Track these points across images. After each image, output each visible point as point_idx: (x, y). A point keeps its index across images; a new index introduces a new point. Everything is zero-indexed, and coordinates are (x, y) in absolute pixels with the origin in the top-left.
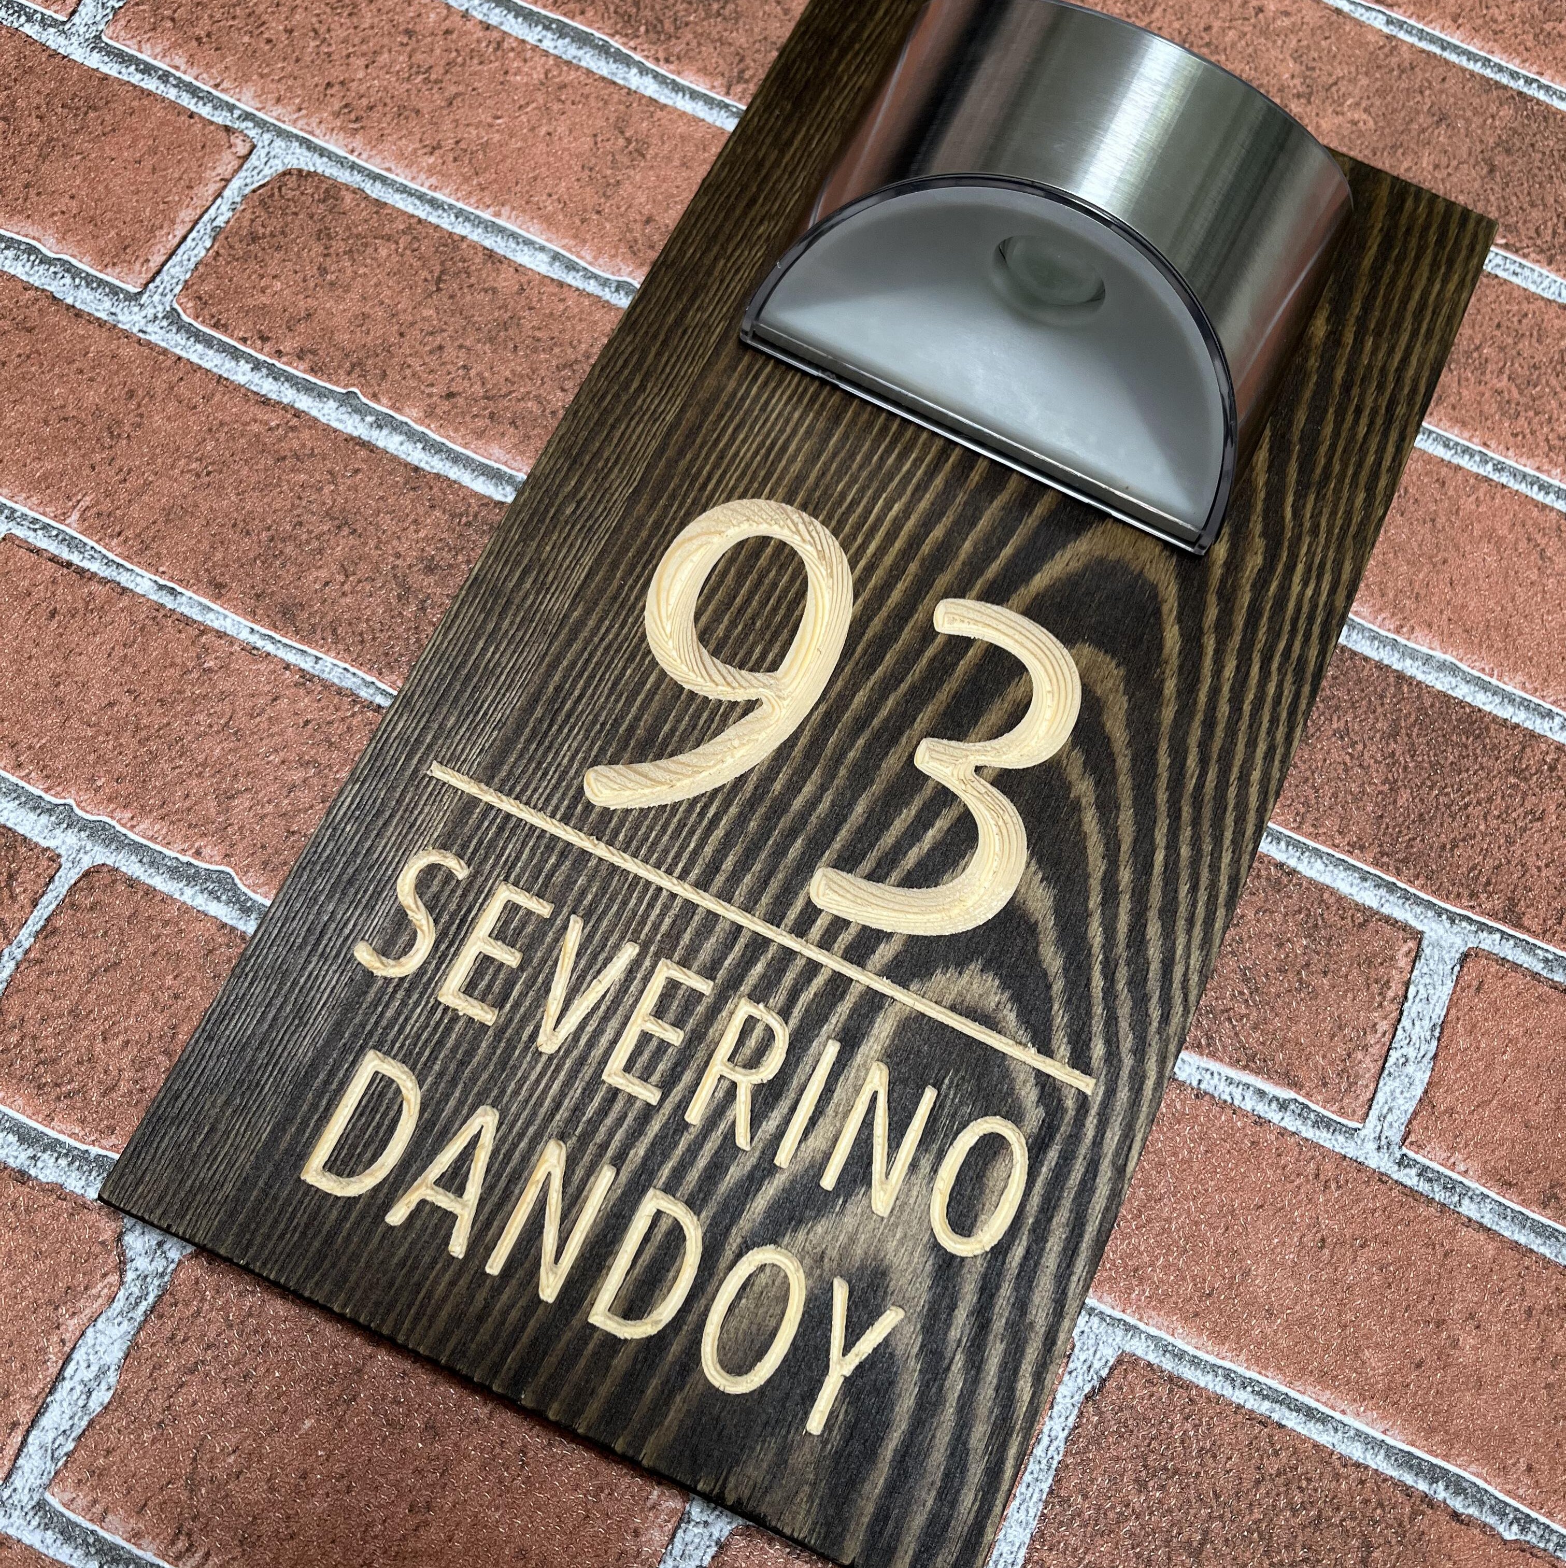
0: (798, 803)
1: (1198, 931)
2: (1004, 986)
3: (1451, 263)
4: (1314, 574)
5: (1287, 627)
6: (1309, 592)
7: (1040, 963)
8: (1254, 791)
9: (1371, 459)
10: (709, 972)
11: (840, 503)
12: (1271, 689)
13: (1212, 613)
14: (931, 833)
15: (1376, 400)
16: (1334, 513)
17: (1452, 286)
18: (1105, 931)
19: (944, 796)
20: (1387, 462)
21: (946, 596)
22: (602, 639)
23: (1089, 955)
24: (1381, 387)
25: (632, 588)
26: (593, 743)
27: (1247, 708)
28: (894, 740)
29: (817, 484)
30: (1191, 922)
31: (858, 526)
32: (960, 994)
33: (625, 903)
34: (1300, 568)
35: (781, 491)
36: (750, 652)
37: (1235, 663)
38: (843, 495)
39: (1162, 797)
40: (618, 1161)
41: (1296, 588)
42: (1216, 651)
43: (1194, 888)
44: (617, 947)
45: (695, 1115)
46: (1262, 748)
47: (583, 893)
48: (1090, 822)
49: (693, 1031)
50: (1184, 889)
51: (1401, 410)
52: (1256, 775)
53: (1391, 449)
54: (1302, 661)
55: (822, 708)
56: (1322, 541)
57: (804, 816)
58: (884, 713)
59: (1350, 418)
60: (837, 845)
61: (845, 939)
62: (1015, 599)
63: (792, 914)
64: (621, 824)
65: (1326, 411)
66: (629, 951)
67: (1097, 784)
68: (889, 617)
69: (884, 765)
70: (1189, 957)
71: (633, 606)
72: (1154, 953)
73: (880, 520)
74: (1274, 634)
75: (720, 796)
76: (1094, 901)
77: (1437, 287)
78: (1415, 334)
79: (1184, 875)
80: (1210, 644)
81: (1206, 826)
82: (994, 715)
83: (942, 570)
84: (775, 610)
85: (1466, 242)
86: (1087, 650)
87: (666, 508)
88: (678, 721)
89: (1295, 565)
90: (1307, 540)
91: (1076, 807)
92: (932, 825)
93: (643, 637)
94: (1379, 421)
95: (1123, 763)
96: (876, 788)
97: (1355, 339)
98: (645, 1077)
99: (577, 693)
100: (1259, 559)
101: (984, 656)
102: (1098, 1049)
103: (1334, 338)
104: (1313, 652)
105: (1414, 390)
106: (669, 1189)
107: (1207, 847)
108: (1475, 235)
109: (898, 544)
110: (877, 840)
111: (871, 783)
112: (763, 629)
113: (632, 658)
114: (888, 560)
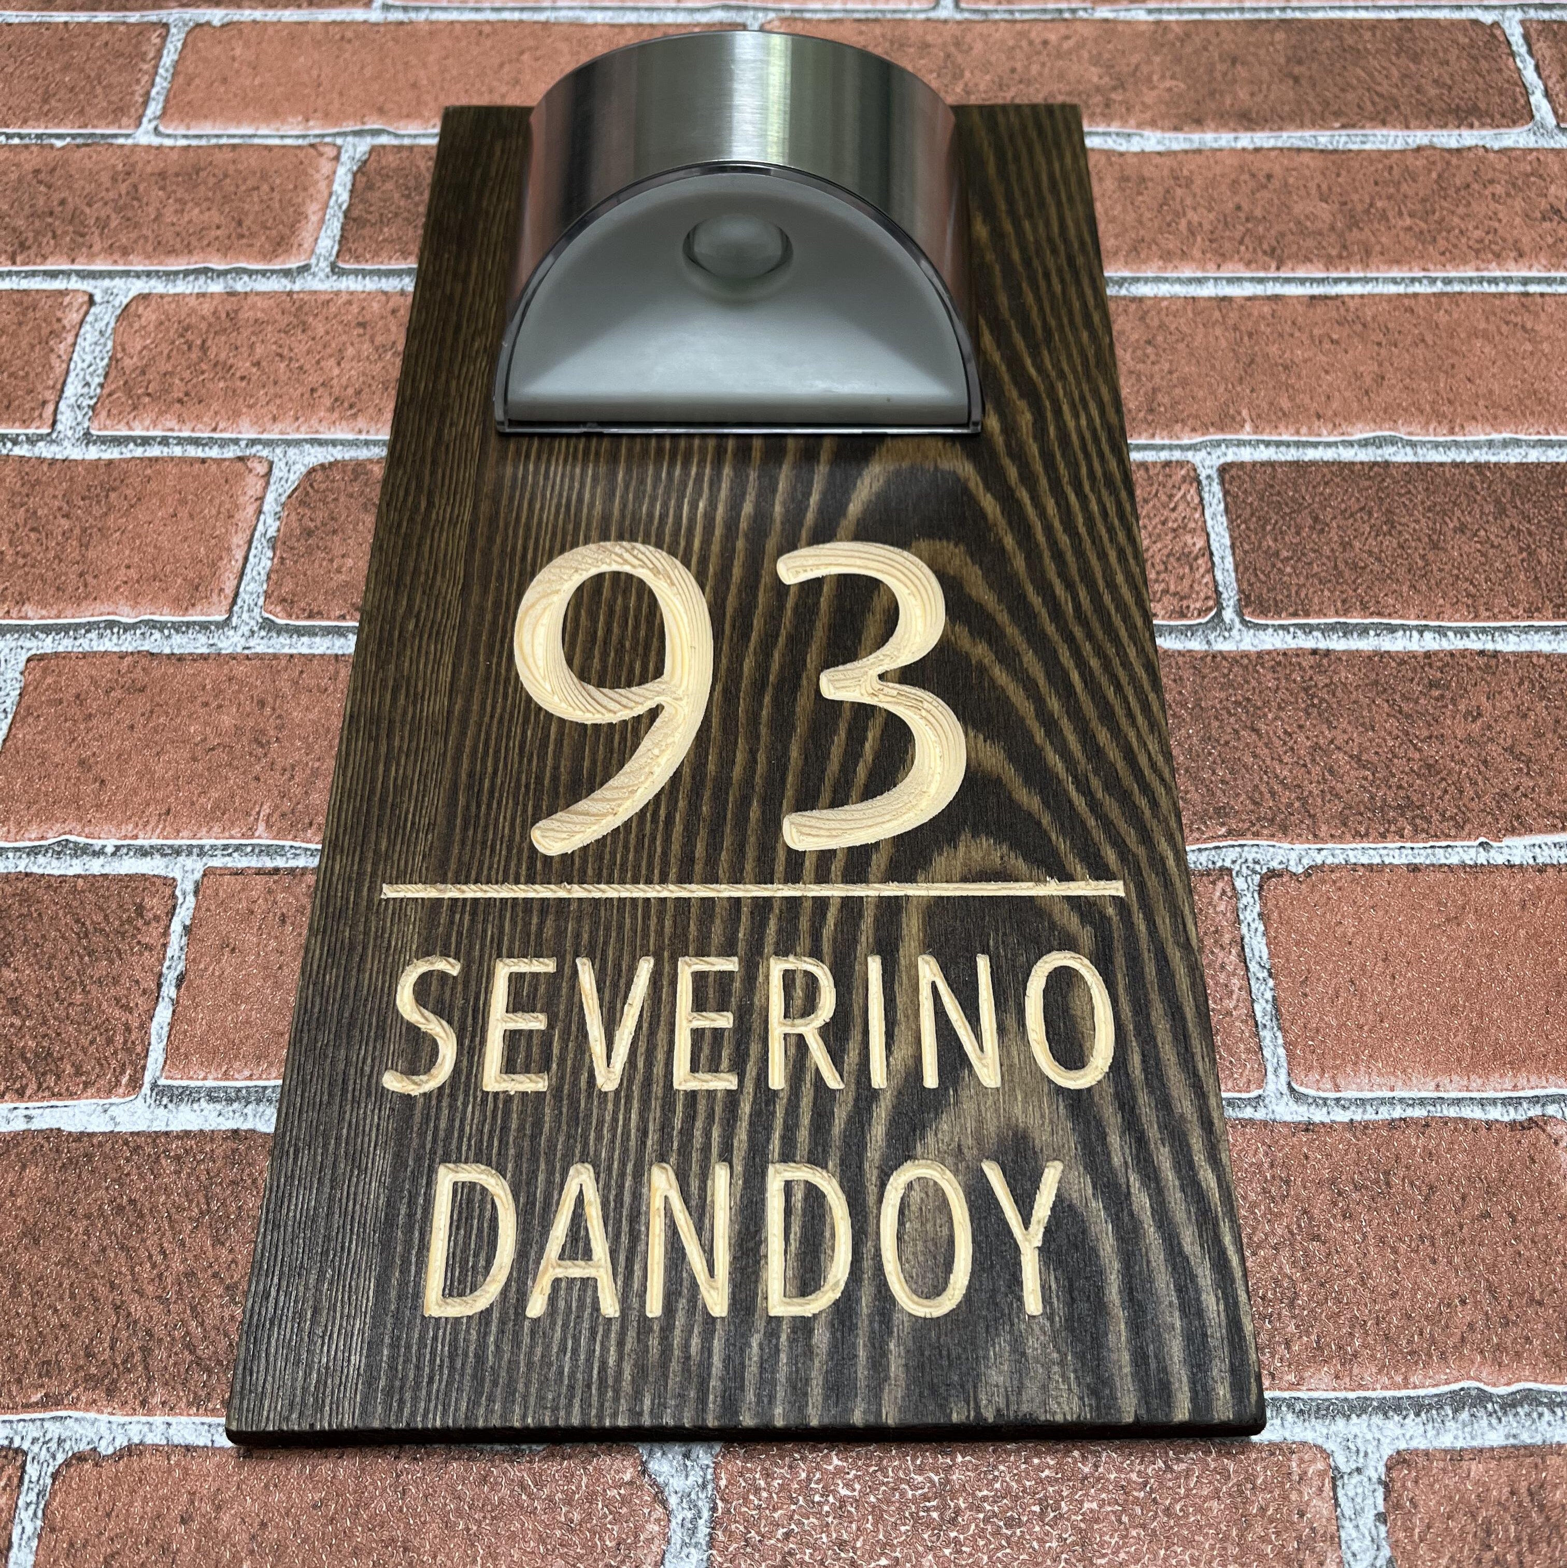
0: (737, 772)
1: (1140, 719)
2: (999, 841)
3: (1058, 145)
4: (1080, 407)
5: (1080, 456)
6: (1084, 422)
7: (1020, 808)
8: (1125, 591)
9: (1077, 305)
10: (727, 951)
11: (650, 521)
12: (1094, 507)
13: (1012, 473)
14: (868, 745)
15: (1056, 262)
16: (1070, 356)
17: (1068, 160)
18: (1062, 756)
19: (863, 712)
20: (1091, 302)
21: (779, 554)
22: (492, 717)
23: (1059, 781)
24: (1054, 251)
25: (499, 664)
26: (525, 806)
27: (1082, 530)
28: (796, 687)
29: (623, 516)
30: (1130, 715)
31: (676, 533)
32: (965, 865)
33: (620, 927)
34: (1066, 408)
35: (594, 534)
36: (631, 671)
37: (1053, 501)
38: (650, 513)
39: (1051, 629)
40: (726, 1156)
41: (1071, 424)
42: (1032, 498)
43: (1119, 688)
44: (632, 969)
45: (777, 1079)
46: (1111, 554)
47: (578, 935)
48: (1000, 676)
49: (740, 1008)
50: (1110, 692)
51: (1080, 260)
52: (1120, 578)
53: (1089, 292)
54: (1108, 477)
55: (719, 687)
56: (1072, 381)
57: (748, 781)
58: (775, 667)
59: (1043, 284)
60: (790, 792)
61: (836, 867)
62: (841, 532)
63: (780, 867)
64: (584, 861)
65: (1020, 287)
66: (645, 967)
67: (990, 644)
68: (740, 591)
69: (798, 709)
70: (1145, 744)
71: (507, 680)
72: (1113, 754)
73: (691, 521)
74: (1073, 466)
75: (663, 798)
76: (1039, 735)
77: (1057, 166)
78: (1059, 204)
79: (1104, 681)
80: (1024, 495)
81: (1100, 634)
82: (872, 629)
83: (766, 536)
84: (636, 627)
85: (1061, 126)
86: (923, 544)
87: (499, 589)
88: (594, 753)
89: (1060, 408)
90: (1059, 386)
91: (982, 670)
92: (865, 739)
93: (529, 699)
94: (1068, 277)
95: (1003, 618)
96: (801, 729)
97: (1013, 227)
98: (714, 1068)
99: (490, 770)
100: (1028, 416)
101: (838, 586)
102: (1110, 855)
103: (997, 234)
104: (1113, 465)
105: (1082, 243)
106: (787, 1157)
107: (1111, 651)
108: (1065, 119)
109: (718, 532)
110: (823, 771)
111: (794, 728)
112: (634, 649)
113: (526, 721)
114: (715, 548)
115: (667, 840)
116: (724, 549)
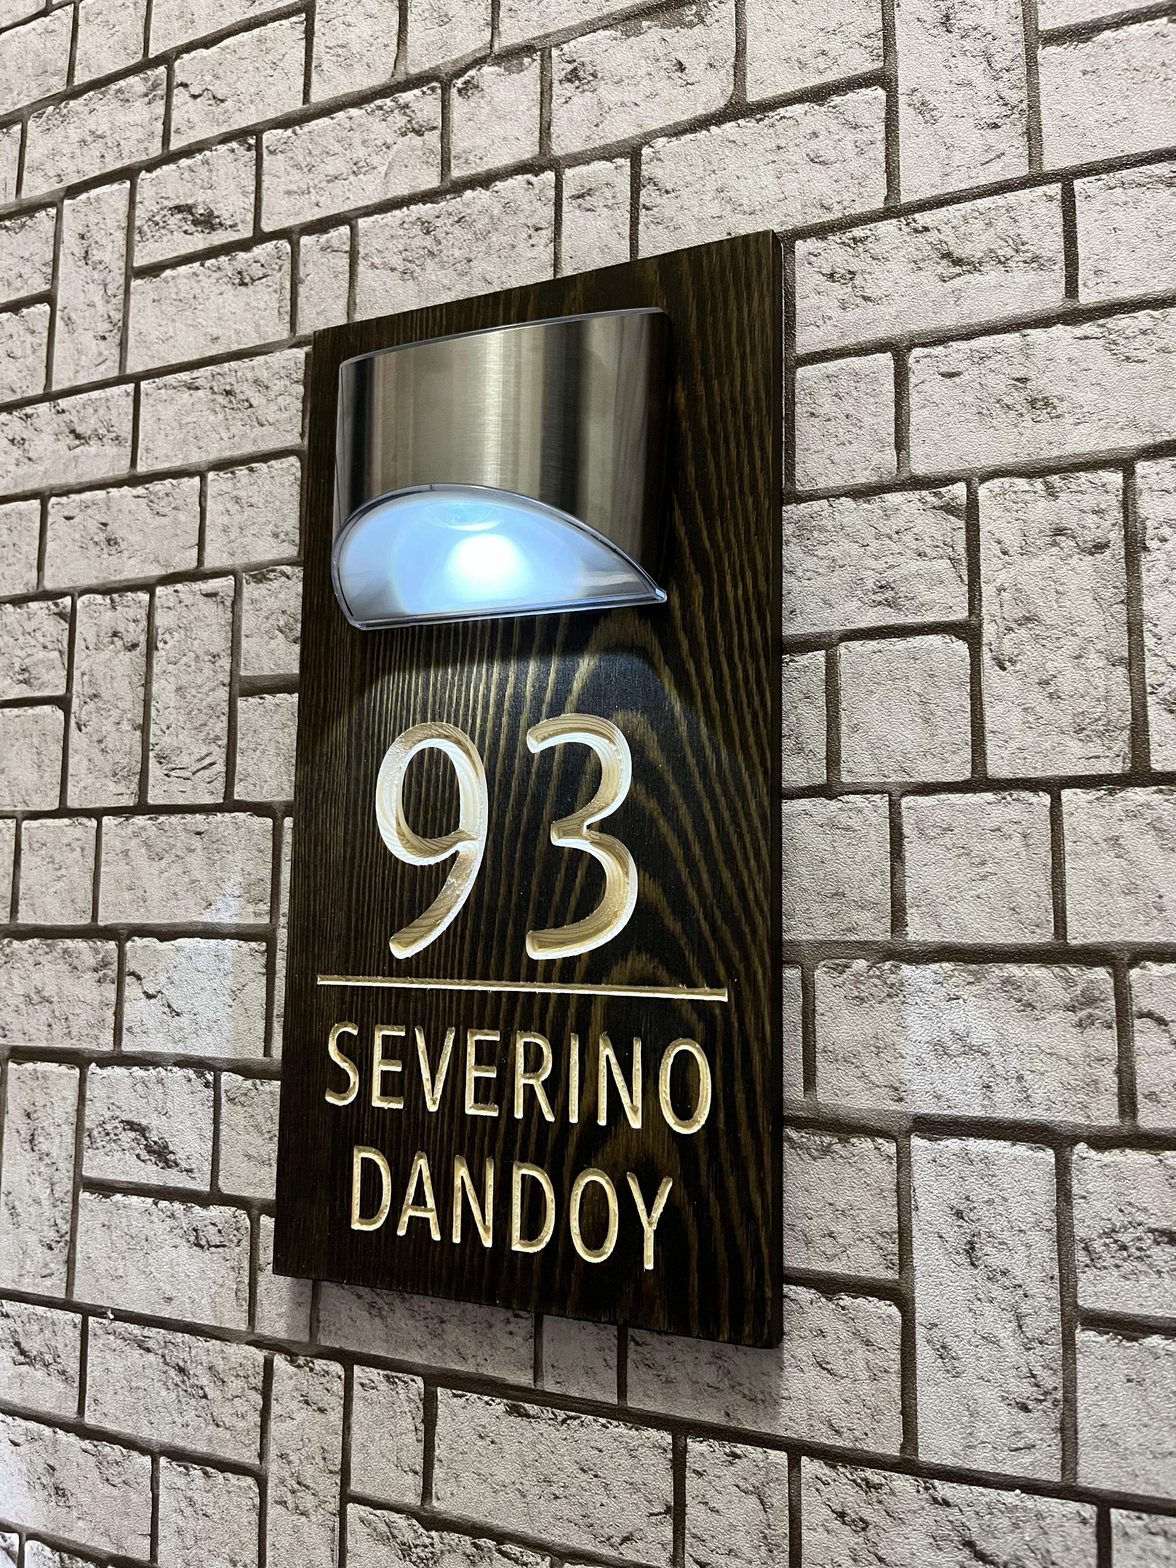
0: (501, 902)
2: (653, 956)
4: (739, 577)
5: (735, 626)
6: (740, 592)
7: (668, 931)
9: (747, 470)
10: (494, 1028)
11: (450, 704)
12: (740, 674)
13: (685, 645)
14: (578, 881)
15: (735, 424)
16: (736, 525)
18: (697, 892)
19: (578, 854)
21: (529, 727)
22: (367, 860)
23: (694, 911)
24: (735, 412)
25: (369, 822)
26: (386, 922)
27: (729, 697)
28: (536, 835)
29: (434, 702)
30: (746, 860)
31: (466, 715)
32: (631, 972)
33: (437, 1008)
34: (728, 578)
35: (418, 717)
36: (441, 825)
37: (711, 671)
38: (450, 698)
39: (699, 786)
40: (492, 1154)
41: (731, 595)
42: (697, 670)
43: (741, 837)
44: (444, 1035)
45: (520, 1112)
46: (748, 719)
47: (415, 1012)
48: (663, 825)
49: (500, 1065)
50: (734, 840)
52: (752, 739)
55: (491, 837)
56: (736, 551)
57: (507, 907)
58: (524, 819)
59: (723, 451)
60: (530, 917)
61: (556, 972)
62: (568, 706)
63: (523, 971)
64: (418, 964)
65: (706, 455)
66: (450, 1035)
67: (658, 799)
68: (504, 757)
69: (537, 853)
71: (374, 833)
72: (731, 890)
73: (476, 702)
74: (728, 636)
75: (460, 920)
76: (685, 874)
79: (731, 829)
80: (691, 667)
81: (732, 789)
82: (584, 790)
83: (521, 713)
84: (443, 792)
85: (754, 261)
86: (620, 716)
87: (368, 763)
88: (421, 886)
89: (725, 579)
90: (726, 556)
91: (653, 821)
92: (576, 876)
93: (386, 848)
95: (669, 777)
96: (538, 868)
97: (706, 388)
98: (487, 1101)
99: (367, 898)
100: (701, 590)
101: (565, 753)
102: (721, 971)
103: (692, 399)
106: (521, 1161)
107: (739, 806)
108: (758, 252)
109: (491, 710)
110: (551, 900)
111: (534, 868)
112: (442, 806)
113: (385, 864)
114: (489, 725)
115: (462, 950)
116: (494, 726)
